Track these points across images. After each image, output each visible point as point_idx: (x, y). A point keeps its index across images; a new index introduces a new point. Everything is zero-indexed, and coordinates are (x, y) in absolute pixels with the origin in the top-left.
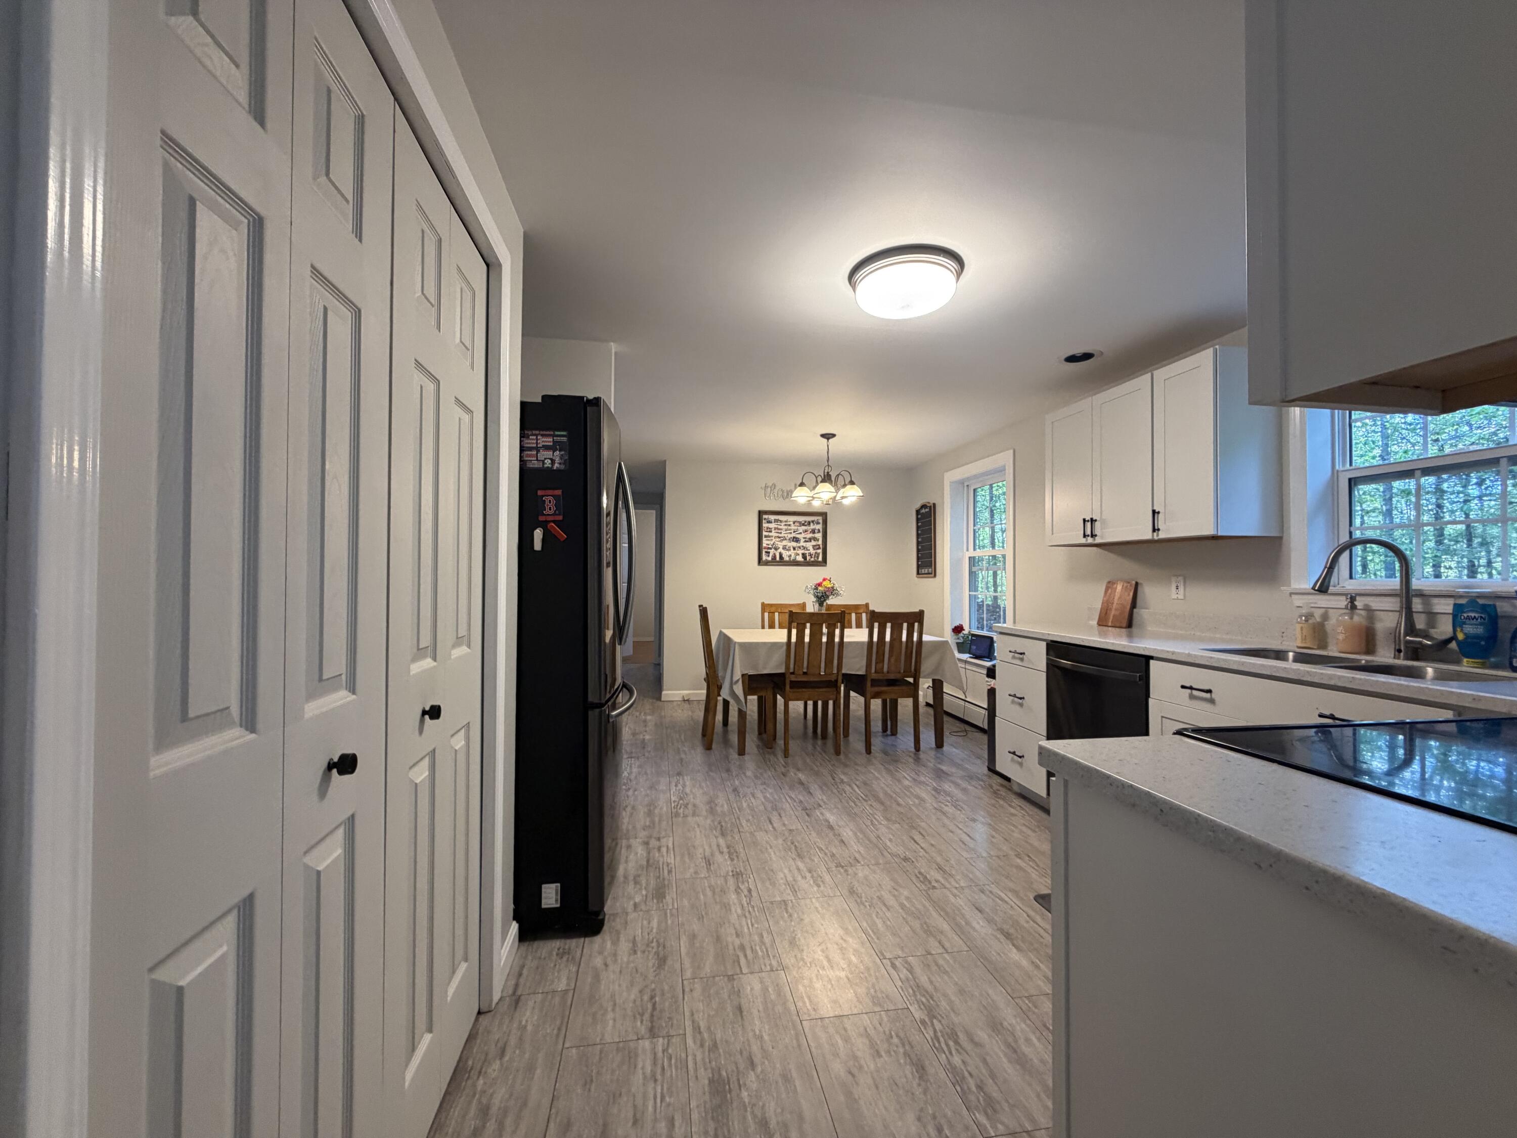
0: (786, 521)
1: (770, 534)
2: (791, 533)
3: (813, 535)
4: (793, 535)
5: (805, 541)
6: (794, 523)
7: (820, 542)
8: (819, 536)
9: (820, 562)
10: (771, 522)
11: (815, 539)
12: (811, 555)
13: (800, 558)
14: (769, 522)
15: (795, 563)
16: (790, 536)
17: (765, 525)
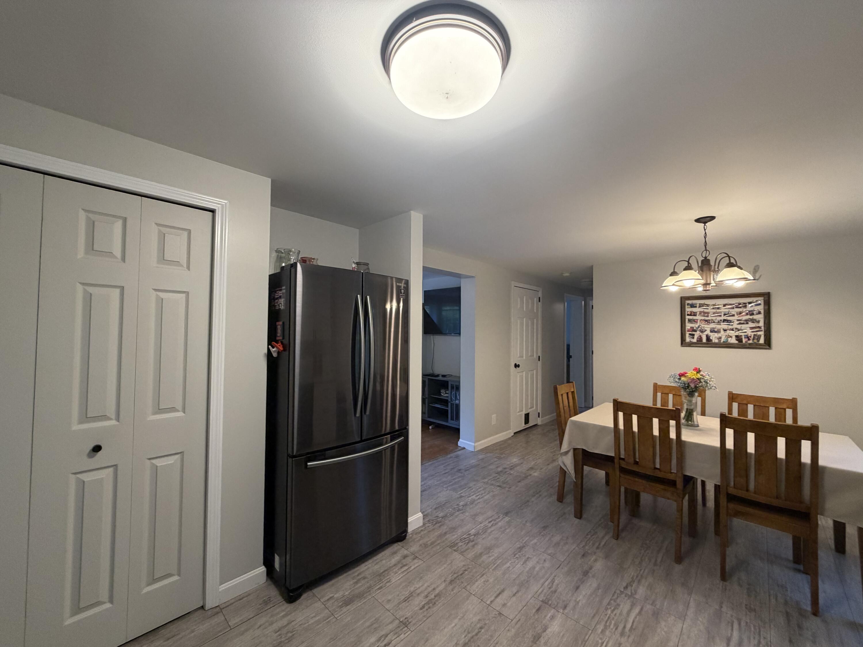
0: (714, 305)
1: (694, 318)
2: (720, 316)
3: (751, 317)
4: (723, 318)
5: (740, 324)
6: (724, 305)
7: (761, 324)
8: (761, 318)
9: (761, 345)
10: (696, 307)
11: (753, 321)
12: (748, 338)
13: (733, 341)
14: (692, 306)
15: (727, 345)
16: (719, 318)
17: (688, 310)
